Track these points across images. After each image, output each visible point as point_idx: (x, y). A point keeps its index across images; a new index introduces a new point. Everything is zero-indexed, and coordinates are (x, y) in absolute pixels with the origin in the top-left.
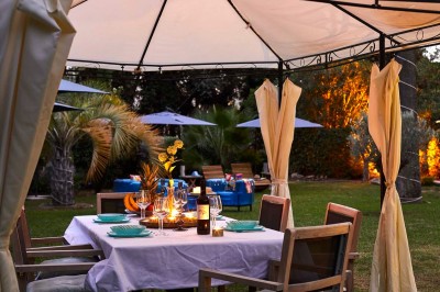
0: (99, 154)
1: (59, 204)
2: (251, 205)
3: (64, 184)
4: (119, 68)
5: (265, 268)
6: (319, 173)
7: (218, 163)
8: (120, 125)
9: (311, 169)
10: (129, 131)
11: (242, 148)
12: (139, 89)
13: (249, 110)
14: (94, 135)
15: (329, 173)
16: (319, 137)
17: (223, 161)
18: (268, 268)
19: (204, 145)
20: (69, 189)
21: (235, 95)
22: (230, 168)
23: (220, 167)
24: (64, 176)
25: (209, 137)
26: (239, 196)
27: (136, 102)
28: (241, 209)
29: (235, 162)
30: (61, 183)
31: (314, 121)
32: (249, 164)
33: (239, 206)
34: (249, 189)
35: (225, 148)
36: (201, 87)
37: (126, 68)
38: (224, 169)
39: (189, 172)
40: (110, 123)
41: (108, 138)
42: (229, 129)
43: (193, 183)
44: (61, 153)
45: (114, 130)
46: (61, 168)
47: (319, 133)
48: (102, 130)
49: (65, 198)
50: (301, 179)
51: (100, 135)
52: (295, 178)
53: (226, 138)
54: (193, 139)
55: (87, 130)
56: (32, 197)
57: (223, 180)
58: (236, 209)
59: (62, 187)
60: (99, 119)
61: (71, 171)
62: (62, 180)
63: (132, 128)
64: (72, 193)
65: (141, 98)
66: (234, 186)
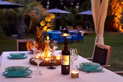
2: (82, 40)
3: (22, 32)
10: (43, 14)
11: (79, 21)
12: (48, 3)
14: (31, 15)
17: (73, 25)
19: (68, 20)
20: (23, 33)
21: (77, 5)
22: (76, 27)
23: (72, 27)
24: (22, 29)
25: (69, 17)
26: (79, 37)
27: (48, 7)
29: (77, 25)
30: (21, 31)
32: (82, 26)
33: (79, 40)
34: (82, 35)
35: (74, 21)
36: (67, 2)
38: (74, 27)
39: (63, 28)
40: (37, 12)
41: (36, 17)
42: (76, 15)
43: (64, 32)
44: (21, 21)
46: (21, 26)
49: (22, 36)
51: (34, 16)
53: (75, 18)
54: (64, 18)
55: (29, 14)
56: (13, 36)
57: (74, 31)
58: (78, 41)
59: (21, 33)
60: (34, 11)
61: (24, 27)
62: (21, 30)
63: (44, 14)
64: (24, 34)
65: (49, 5)
66: (77, 33)
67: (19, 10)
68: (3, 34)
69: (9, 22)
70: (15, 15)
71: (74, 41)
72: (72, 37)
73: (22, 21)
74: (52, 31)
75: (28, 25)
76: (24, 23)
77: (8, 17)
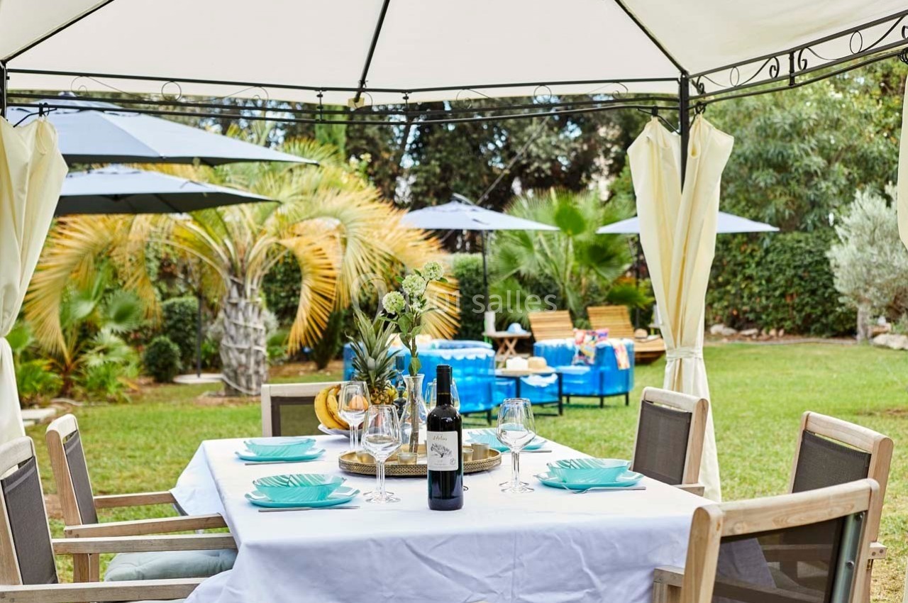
0: (313, 290)
1: (237, 393)
2: (627, 394)
3: (248, 353)
4: (311, 97)
5: (644, 586)
6: (768, 325)
7: (563, 306)
8: (355, 231)
9: (751, 316)
10: (376, 243)
11: (610, 276)
12: (407, 162)
13: (623, 198)
14: (303, 253)
15: (788, 324)
16: (767, 251)
17: (572, 301)
18: (651, 588)
19: (534, 272)
20: (258, 363)
21: (598, 170)
22: (586, 317)
23: (565, 314)
24: (247, 336)
25: (545, 255)
26: (602, 375)
27: (404, 188)
28: (607, 401)
29: (594, 304)
30: (241, 351)
31: (756, 219)
32: (625, 308)
33: (602, 396)
34: (624, 361)
35: (576, 276)
36: (529, 156)
37: (330, 99)
38: (573, 316)
39: (502, 324)
40: (338, 228)
41: (334, 257)
42: (583, 237)
43: (511, 346)
44: (241, 289)
45: (345, 242)
46: (241, 321)
47: (767, 242)
48: (321, 243)
49: (249, 380)
50: (730, 337)
51: (319, 252)
52: (719, 336)
53: (579, 256)
54: (510, 259)
55: (290, 242)
56: (191, 379)
57: (569, 343)
58: (597, 401)
59: (243, 358)
60: (318, 221)
61: (260, 326)
62: (244, 346)
63: (382, 238)
64: (263, 369)
65: (412, 179)
66: (592, 354)
67: (227, 219)
68: (131, 371)
69: (165, 296)
70: (205, 248)
71: (573, 400)
72: (560, 375)
73: (253, 285)
74: (437, 342)
75: (286, 313)
76: (261, 300)
77: (154, 265)
